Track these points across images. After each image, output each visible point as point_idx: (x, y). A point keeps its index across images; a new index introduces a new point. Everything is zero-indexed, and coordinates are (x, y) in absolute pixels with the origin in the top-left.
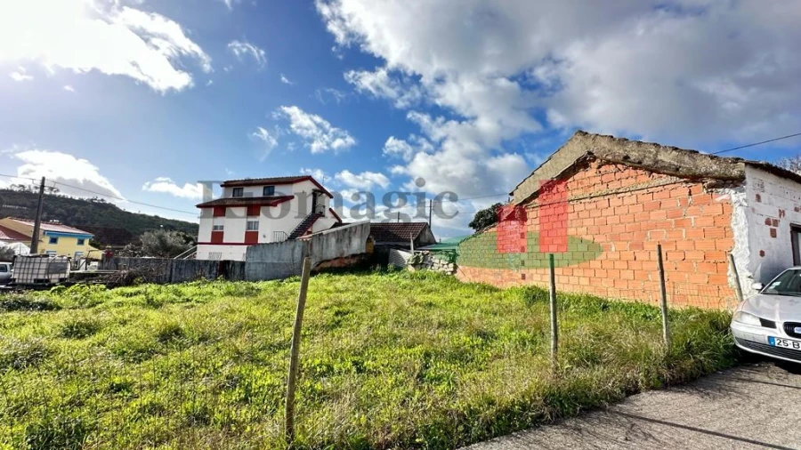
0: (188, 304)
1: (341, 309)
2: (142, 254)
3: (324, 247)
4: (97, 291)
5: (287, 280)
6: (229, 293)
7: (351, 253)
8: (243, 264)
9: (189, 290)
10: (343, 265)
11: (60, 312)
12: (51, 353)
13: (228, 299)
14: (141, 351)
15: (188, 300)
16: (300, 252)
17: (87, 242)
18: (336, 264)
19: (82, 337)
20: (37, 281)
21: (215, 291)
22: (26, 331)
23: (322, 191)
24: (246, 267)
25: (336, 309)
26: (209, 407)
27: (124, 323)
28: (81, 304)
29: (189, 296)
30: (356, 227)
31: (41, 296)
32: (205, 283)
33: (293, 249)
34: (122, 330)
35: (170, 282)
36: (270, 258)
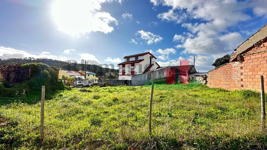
0: (118, 92)
1: (162, 96)
2: (106, 79)
3: (155, 75)
4: (98, 88)
5: (144, 86)
6: (128, 89)
7: (164, 77)
8: (131, 81)
9: (118, 88)
10: (161, 81)
11: (92, 93)
12: (92, 102)
13: (128, 91)
14: (109, 104)
15: (118, 91)
16: (147, 77)
17: (95, 75)
18: (159, 81)
19: (97, 99)
20: (87, 85)
21: (124, 89)
22: (87, 97)
23: (153, 57)
24: (132, 82)
25: (160, 95)
26: (127, 121)
27: (105, 96)
28: (96, 91)
29: (118, 90)
30: (165, 68)
31: (88, 89)
32: (121, 86)
33: (145, 76)
34: (105, 98)
35: (113, 86)
36: (138, 79)
